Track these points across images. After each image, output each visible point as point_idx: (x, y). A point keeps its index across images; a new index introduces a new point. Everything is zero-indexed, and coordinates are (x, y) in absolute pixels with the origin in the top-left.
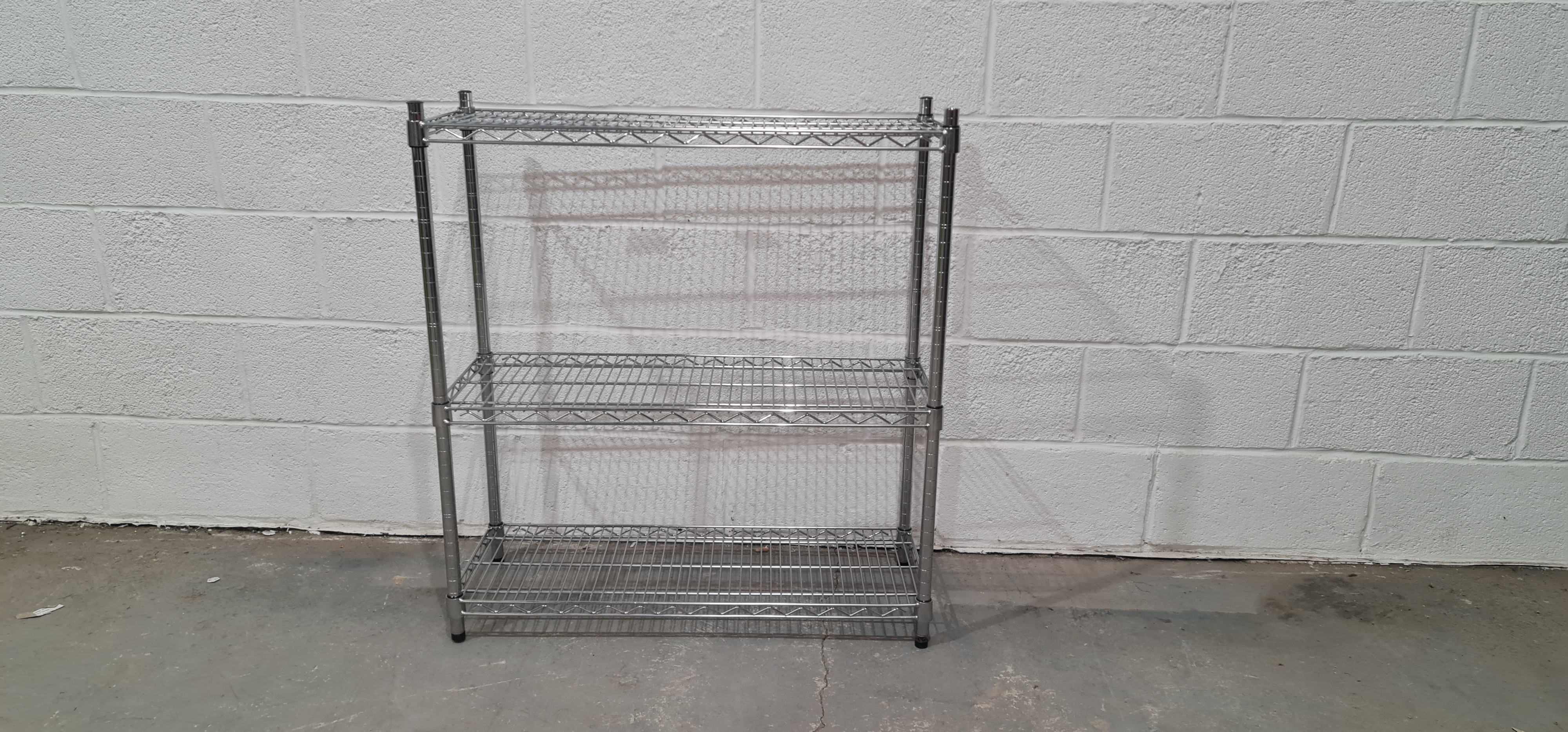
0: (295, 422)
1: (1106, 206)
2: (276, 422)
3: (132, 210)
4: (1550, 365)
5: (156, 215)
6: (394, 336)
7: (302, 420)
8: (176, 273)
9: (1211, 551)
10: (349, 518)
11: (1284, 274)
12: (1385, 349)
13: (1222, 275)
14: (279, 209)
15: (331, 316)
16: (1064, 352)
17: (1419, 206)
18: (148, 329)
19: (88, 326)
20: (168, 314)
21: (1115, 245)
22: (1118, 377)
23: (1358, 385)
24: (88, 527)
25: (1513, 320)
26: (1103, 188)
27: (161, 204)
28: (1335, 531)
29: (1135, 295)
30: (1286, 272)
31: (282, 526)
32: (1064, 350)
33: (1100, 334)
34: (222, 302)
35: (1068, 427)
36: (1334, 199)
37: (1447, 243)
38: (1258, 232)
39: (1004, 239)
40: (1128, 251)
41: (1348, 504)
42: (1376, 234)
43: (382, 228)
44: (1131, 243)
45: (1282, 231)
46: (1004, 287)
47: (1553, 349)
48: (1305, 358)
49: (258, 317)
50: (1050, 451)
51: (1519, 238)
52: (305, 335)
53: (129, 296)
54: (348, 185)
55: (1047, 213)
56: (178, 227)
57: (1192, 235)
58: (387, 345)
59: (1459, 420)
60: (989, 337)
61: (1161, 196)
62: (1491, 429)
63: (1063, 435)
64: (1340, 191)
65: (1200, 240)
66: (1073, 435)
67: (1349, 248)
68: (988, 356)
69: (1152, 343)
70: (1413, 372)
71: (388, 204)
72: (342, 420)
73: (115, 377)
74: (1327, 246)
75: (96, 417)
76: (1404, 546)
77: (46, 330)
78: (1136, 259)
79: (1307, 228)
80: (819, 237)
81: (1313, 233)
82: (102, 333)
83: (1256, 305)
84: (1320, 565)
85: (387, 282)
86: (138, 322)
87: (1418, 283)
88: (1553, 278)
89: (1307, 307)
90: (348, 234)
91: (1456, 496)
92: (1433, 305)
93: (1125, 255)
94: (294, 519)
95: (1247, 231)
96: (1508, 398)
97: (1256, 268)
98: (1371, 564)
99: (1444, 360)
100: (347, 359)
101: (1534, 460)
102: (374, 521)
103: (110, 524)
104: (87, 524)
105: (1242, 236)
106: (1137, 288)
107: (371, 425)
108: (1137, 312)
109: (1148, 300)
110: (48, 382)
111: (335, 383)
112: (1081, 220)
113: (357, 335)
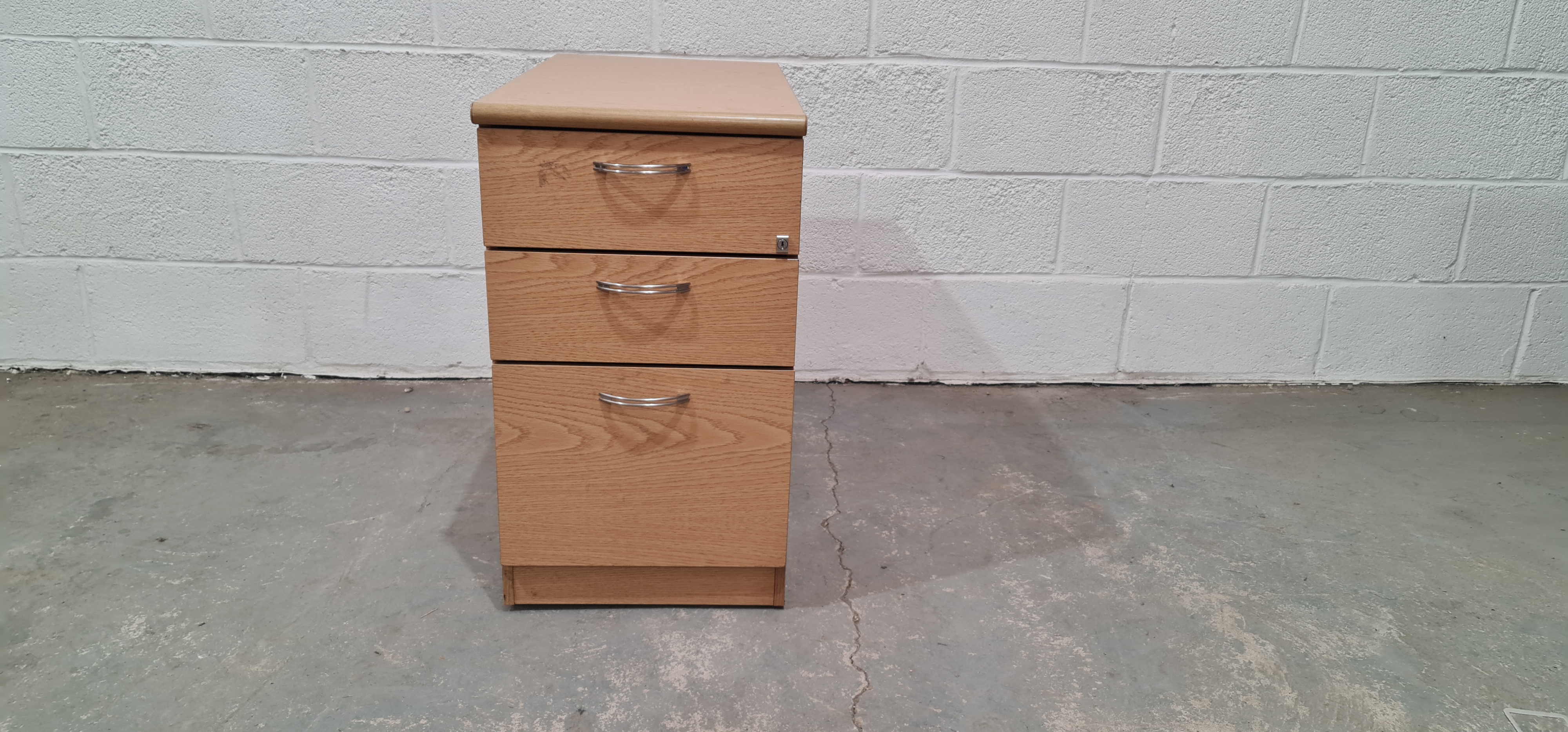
0: (288, 264)
1: (1086, 38)
2: (269, 263)
3: (117, 41)
4: (1488, 190)
5: (142, 46)
6: (390, 174)
7: (295, 261)
8: (163, 108)
9: (1180, 378)
10: (345, 362)
11: (1250, 105)
12: (1342, 177)
13: (1193, 106)
14: (270, 40)
15: (325, 152)
16: (1047, 185)
17: (1373, 36)
18: (134, 167)
19: (73, 164)
20: (155, 151)
21: (1095, 77)
22: (1096, 209)
23: (1315, 212)
24: (75, 374)
25: (1455, 147)
26: (1084, 20)
27: (147, 35)
28: (1292, 355)
29: (1113, 126)
30: (1252, 102)
31: (276, 371)
32: (1046, 182)
33: (1080, 165)
34: (212, 138)
35: (1049, 259)
36: (1297, 30)
37: (1398, 73)
38: (1227, 63)
39: (990, 71)
40: (1107, 83)
41: (1304, 328)
42: (1334, 65)
43: (376, 61)
44: (1109, 75)
45: (1249, 63)
46: (990, 120)
47: (1491, 175)
48: (1268, 187)
49: (248, 154)
50: (1031, 283)
51: (1462, 68)
52: (298, 172)
53: (114, 132)
54: (341, 15)
55: (1032, 45)
56: (165, 59)
57: (1166, 66)
58: (383, 183)
59: (1404, 244)
60: (975, 170)
61: (1138, 28)
62: (1434, 252)
63: (1044, 267)
64: (1302, 22)
65: (1174, 71)
66: (1052, 266)
67: (1310, 78)
68: (974, 190)
69: (1128, 174)
70: (1365, 199)
71: (383, 36)
72: (336, 261)
73: (101, 218)
74: (1290, 77)
75: (81, 260)
76: (1353, 368)
77: (28, 169)
78: (1114, 91)
79: (1272, 59)
80: (812, 70)
81: (1278, 64)
82: (87, 171)
83: (1224, 135)
84: (1278, 387)
85: (382, 117)
86: (124, 160)
87: (1371, 112)
88: (1491, 106)
89: (1270, 137)
90: (341, 66)
91: (1401, 317)
92: (1384, 134)
93: (1104, 87)
94: (288, 364)
95: (1217, 62)
96: (1449, 223)
97: (1225, 99)
98: (1324, 384)
99: (1393, 187)
100: (342, 197)
101: (1471, 282)
102: (369, 365)
103: (97, 370)
104: (73, 372)
105: (1212, 67)
106: (1115, 120)
107: (366, 266)
108: (1114, 144)
109: (1125, 132)
110: (31, 223)
111: (329, 223)
112: (1063, 52)
113: (352, 173)
